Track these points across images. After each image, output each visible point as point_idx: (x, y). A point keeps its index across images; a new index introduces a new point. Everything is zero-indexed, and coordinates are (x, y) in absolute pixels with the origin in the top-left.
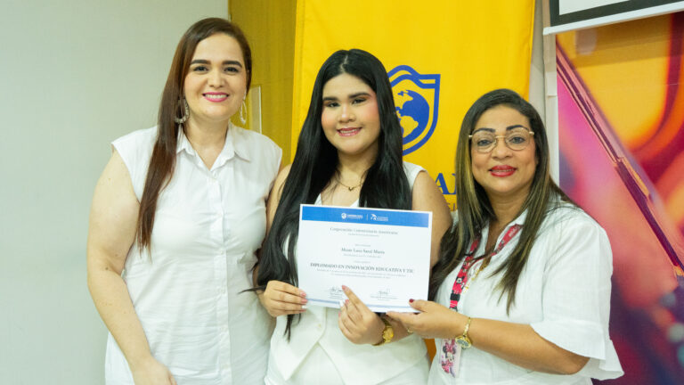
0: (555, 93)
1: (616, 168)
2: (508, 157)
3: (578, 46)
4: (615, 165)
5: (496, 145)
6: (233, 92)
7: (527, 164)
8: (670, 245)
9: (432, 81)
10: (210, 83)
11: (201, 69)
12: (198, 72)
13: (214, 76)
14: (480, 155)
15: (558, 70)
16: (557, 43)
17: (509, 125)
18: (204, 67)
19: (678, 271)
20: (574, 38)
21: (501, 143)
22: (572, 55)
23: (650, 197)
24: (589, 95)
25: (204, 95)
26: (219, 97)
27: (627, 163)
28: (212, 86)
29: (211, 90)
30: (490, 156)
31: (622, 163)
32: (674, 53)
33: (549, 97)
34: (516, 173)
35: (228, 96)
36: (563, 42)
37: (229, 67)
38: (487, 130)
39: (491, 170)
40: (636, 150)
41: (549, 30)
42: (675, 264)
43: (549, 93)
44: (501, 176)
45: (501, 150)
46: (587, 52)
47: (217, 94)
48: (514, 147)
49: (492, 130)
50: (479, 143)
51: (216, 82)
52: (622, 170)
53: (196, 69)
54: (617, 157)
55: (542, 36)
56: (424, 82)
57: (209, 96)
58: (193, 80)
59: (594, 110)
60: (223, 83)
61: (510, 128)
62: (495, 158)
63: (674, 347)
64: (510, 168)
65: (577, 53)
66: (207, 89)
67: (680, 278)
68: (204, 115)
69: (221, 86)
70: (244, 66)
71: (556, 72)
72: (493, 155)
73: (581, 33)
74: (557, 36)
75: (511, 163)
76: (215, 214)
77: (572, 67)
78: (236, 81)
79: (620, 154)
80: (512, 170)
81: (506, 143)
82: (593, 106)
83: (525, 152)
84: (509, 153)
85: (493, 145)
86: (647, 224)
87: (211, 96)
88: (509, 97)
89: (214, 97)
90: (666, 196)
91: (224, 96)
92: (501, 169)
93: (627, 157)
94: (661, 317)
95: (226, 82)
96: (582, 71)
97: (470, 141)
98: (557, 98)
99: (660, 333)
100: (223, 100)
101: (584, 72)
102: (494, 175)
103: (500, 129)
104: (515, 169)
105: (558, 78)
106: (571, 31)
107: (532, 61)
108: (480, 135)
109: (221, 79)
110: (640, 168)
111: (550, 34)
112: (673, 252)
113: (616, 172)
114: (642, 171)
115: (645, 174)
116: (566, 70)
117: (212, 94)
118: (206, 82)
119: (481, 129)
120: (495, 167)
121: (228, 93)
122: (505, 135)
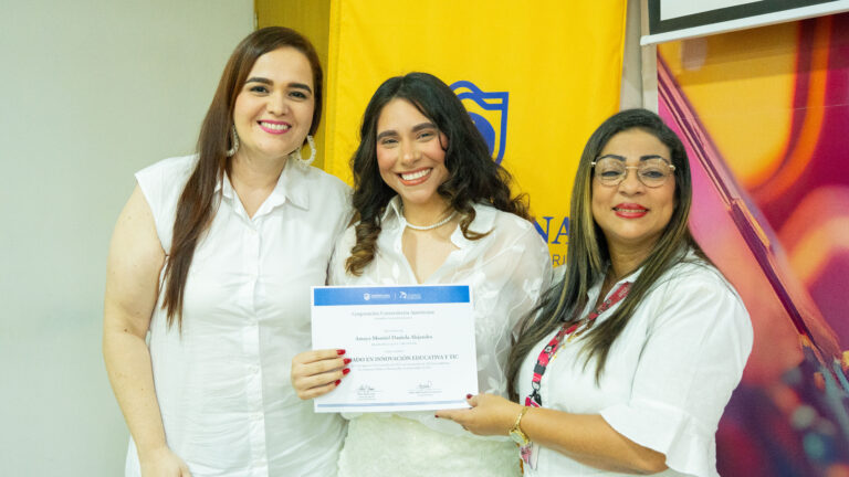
1: (729, 212)
2: (638, 193)
3: (684, 60)
4: (729, 208)
5: (625, 177)
6: (297, 123)
7: (662, 204)
9: (499, 102)
10: (269, 108)
11: (259, 89)
12: (255, 93)
13: (275, 101)
14: (603, 188)
15: (659, 89)
16: (659, 56)
17: (643, 154)
18: (265, 88)
19: (805, 341)
20: (679, 50)
21: (632, 175)
22: (677, 70)
23: (771, 248)
24: (697, 120)
25: (260, 123)
26: (279, 127)
27: (743, 206)
28: (272, 113)
29: (270, 117)
30: (616, 191)
31: (737, 206)
32: (802, 69)
34: (648, 215)
35: (290, 127)
36: (665, 54)
37: (294, 91)
38: (615, 157)
39: (614, 209)
40: (754, 190)
41: (648, 39)
42: (801, 332)
44: (629, 218)
45: (631, 184)
46: (696, 67)
47: (277, 123)
48: (650, 182)
49: (622, 159)
50: (603, 174)
51: (277, 108)
52: (737, 215)
53: (252, 89)
54: (731, 199)
55: (640, 48)
56: (489, 102)
57: (265, 124)
58: (246, 102)
59: (703, 139)
60: (287, 111)
61: (645, 158)
62: (623, 193)
63: (800, 435)
64: (640, 207)
65: (683, 68)
66: (265, 116)
67: (806, 349)
68: (257, 148)
69: (283, 114)
70: (312, 90)
71: (657, 92)
72: (621, 189)
73: (687, 42)
74: (658, 48)
75: (642, 201)
76: (247, 275)
77: (677, 86)
79: (735, 195)
80: (643, 211)
81: (638, 178)
82: (701, 134)
83: (661, 191)
84: (641, 189)
85: (621, 177)
86: (768, 282)
87: (269, 126)
88: (649, 119)
89: (273, 127)
90: (790, 248)
91: (285, 127)
92: (629, 208)
93: (743, 198)
94: (783, 397)
95: (290, 110)
96: (689, 90)
97: (593, 169)
99: (783, 417)
100: (283, 132)
101: (691, 91)
102: (619, 215)
103: (632, 159)
104: (647, 210)
105: (659, 101)
106: (676, 40)
107: (624, 75)
108: (606, 164)
110: (759, 212)
111: (649, 45)
112: (799, 317)
113: (729, 217)
114: (761, 215)
115: (765, 221)
116: (670, 89)
117: (271, 122)
118: (264, 107)
119: (608, 155)
120: (621, 205)
121: (290, 122)
122: (639, 166)
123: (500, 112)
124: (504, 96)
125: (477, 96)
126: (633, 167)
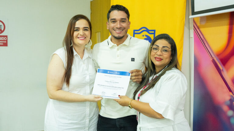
0: (193, 36)
1: (212, 61)
3: (200, 22)
4: (212, 60)
6: (87, 36)
8: (228, 86)
9: (153, 32)
10: (80, 34)
13: (81, 32)
14: (153, 53)
15: (194, 29)
16: (194, 21)
18: (78, 29)
19: (231, 94)
20: (199, 19)
22: (198, 24)
23: (222, 70)
24: (204, 37)
25: (78, 38)
26: (83, 38)
27: (215, 59)
28: (80, 35)
31: (214, 59)
32: (231, 24)
33: (191, 37)
35: (85, 38)
36: (196, 20)
37: (85, 29)
39: (155, 58)
40: (218, 55)
41: (191, 17)
42: (230, 92)
43: (191, 36)
46: (203, 23)
47: (82, 37)
48: (164, 53)
50: (154, 49)
52: (214, 61)
53: (76, 30)
54: (212, 57)
55: (189, 18)
56: (150, 32)
57: (79, 38)
59: (205, 42)
61: (164, 47)
63: (229, 118)
64: (160, 59)
65: (200, 24)
66: (79, 36)
67: (231, 96)
69: (83, 35)
72: (157, 53)
73: (202, 18)
74: (194, 19)
75: (161, 57)
76: (86, 74)
77: (198, 28)
78: (88, 33)
79: (213, 56)
80: (161, 59)
81: (161, 51)
82: (205, 41)
84: (161, 54)
86: (222, 78)
87: (80, 38)
89: (81, 38)
90: (227, 70)
92: (158, 58)
93: (215, 57)
94: (225, 108)
96: (202, 29)
97: (151, 47)
98: (193, 38)
99: (225, 113)
100: (84, 39)
101: (203, 30)
102: (156, 60)
104: (162, 59)
105: (194, 32)
106: (198, 17)
107: (185, 25)
109: (83, 33)
110: (219, 61)
111: (191, 18)
112: (230, 88)
113: (212, 62)
114: (220, 62)
115: (221, 63)
116: (197, 29)
117: (81, 37)
118: (79, 34)
119: (155, 45)
120: (156, 57)
121: (85, 37)
122: (162, 48)
123: (153, 35)
124: (154, 31)
125: (148, 31)
126: (160, 49)
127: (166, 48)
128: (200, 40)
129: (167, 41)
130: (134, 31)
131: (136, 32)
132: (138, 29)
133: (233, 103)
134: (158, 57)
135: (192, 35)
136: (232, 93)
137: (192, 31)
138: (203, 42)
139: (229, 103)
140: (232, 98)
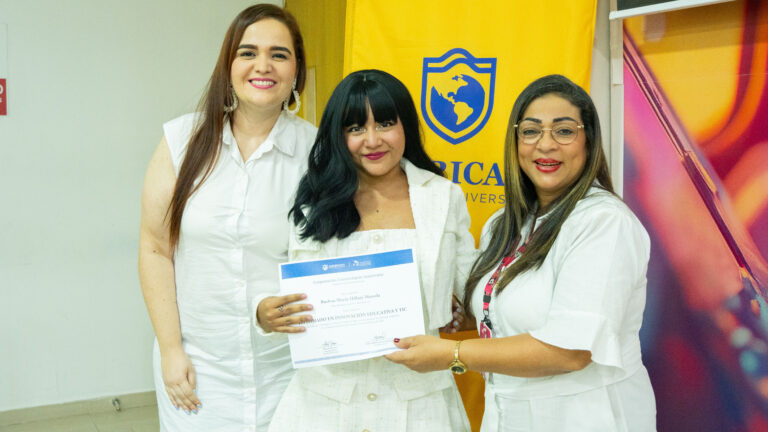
0: (621, 81)
1: (682, 162)
2: (553, 150)
3: (646, 32)
4: (682, 159)
5: (542, 137)
6: (281, 79)
7: (574, 157)
8: (736, 245)
9: (489, 66)
10: (256, 68)
11: (248, 54)
12: (245, 57)
13: (261, 62)
15: (624, 57)
16: (625, 29)
17: (556, 117)
18: (251, 52)
19: (744, 273)
20: (642, 25)
21: (547, 135)
22: (640, 41)
23: (717, 193)
24: (657, 85)
25: (250, 81)
26: (265, 83)
27: (694, 158)
28: (258, 72)
29: (257, 76)
30: (535, 148)
31: (688, 157)
32: (748, 42)
33: (615, 85)
34: (562, 167)
35: (275, 83)
36: (631, 27)
37: (277, 53)
38: (533, 120)
39: (535, 162)
40: (704, 144)
41: (615, 15)
42: (741, 266)
43: (614, 81)
44: (546, 172)
45: (546, 142)
46: (656, 38)
47: (263, 80)
48: (563, 140)
49: (538, 121)
50: (525, 133)
51: (262, 68)
52: (689, 165)
53: (243, 54)
54: (684, 151)
55: (609, 21)
56: (479, 65)
57: (254, 82)
58: (240, 65)
59: (662, 101)
60: (270, 69)
61: (557, 120)
62: (540, 150)
63: (737, 353)
64: (554, 161)
65: (645, 39)
66: (254, 75)
67: (745, 281)
68: (249, 102)
69: (268, 72)
70: (293, 52)
71: (622, 59)
72: (538, 147)
73: (649, 17)
74: (624, 22)
75: (556, 156)
77: (640, 54)
78: (285, 68)
79: (687, 147)
80: (557, 165)
81: (552, 137)
82: (660, 96)
83: (572, 145)
84: (555, 146)
85: (539, 136)
86: (714, 221)
87: (257, 83)
88: (561, 85)
89: (260, 83)
90: (734, 193)
91: (271, 83)
92: (545, 161)
93: (694, 151)
94: (724, 320)
95: (273, 68)
96: (651, 59)
97: (516, 129)
98: (622, 88)
99: (723, 337)
100: (270, 87)
103: (547, 120)
104: (560, 163)
105: (624, 66)
106: (638, 16)
107: (595, 44)
108: (526, 124)
109: (268, 65)
110: (707, 163)
111: (617, 19)
112: (739, 252)
113: (682, 168)
114: (711, 167)
115: (713, 170)
116: (633, 57)
117: (258, 80)
118: (252, 67)
119: (527, 119)
120: (540, 159)
121: (274, 79)
122: (552, 127)
123: (489, 75)
124: (493, 61)
125: (470, 61)
126: (547, 129)
127: (565, 125)
128: (646, 95)
129: (563, 97)
130: (427, 61)
131: (430, 65)
132: (439, 55)
133: (749, 303)
134: (544, 157)
135: (618, 77)
136: (749, 270)
137: (618, 65)
138: (655, 101)
139: (736, 303)
140: (748, 287)
